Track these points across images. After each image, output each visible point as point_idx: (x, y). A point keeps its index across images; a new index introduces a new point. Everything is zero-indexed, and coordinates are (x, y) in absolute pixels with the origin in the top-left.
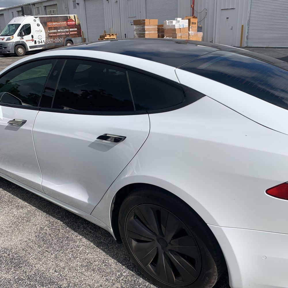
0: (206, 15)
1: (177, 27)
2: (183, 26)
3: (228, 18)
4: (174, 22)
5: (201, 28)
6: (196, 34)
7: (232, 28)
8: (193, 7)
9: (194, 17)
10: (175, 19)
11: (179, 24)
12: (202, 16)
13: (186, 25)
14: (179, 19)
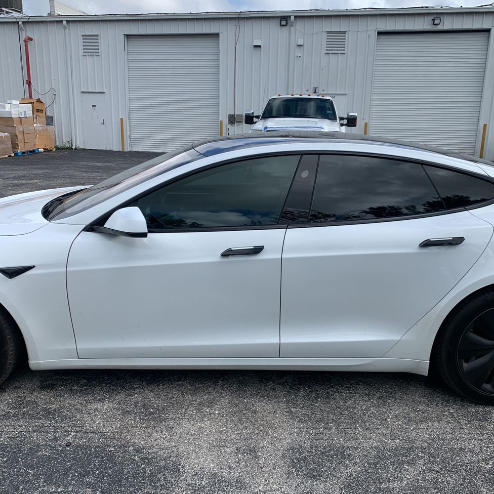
0: (55, 98)
1: (15, 115)
2: (25, 114)
3: (94, 106)
4: (8, 107)
5: (52, 118)
6: (45, 128)
7: (104, 121)
8: (29, 83)
9: (39, 101)
10: (9, 101)
11: (18, 111)
12: (47, 100)
13: (30, 113)
14: (16, 102)
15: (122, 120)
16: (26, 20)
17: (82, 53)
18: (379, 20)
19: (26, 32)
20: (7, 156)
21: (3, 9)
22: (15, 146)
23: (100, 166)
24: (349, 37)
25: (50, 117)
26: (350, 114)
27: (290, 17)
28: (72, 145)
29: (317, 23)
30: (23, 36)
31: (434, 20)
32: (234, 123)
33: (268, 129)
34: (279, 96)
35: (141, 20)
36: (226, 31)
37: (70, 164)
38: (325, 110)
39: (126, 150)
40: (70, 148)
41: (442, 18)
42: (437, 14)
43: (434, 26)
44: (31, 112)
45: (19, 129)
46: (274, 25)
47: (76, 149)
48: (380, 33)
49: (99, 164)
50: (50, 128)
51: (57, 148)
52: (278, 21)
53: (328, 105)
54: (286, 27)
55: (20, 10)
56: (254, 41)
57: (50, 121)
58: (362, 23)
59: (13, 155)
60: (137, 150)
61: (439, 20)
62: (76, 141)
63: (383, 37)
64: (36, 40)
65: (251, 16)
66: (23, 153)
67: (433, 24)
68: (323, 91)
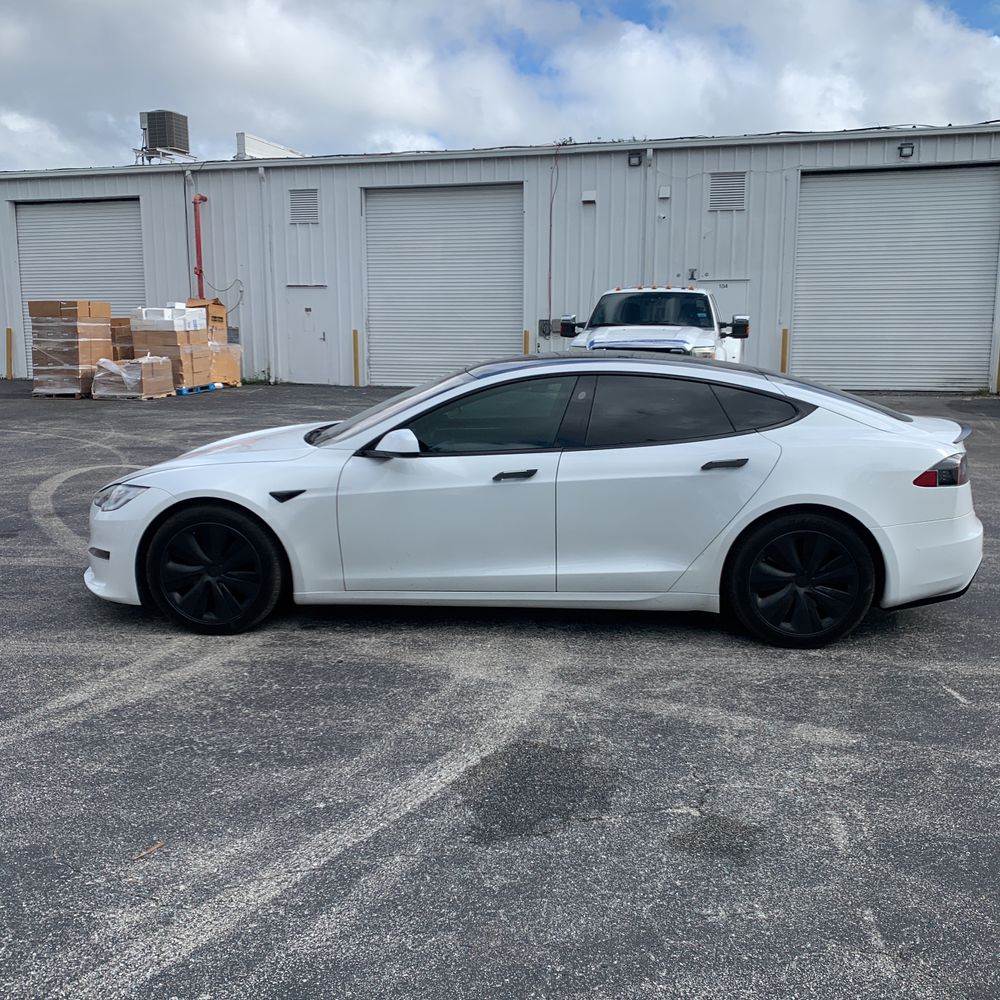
0: (241, 297)
1: (179, 327)
2: (195, 326)
3: (308, 310)
4: (168, 314)
5: (236, 331)
6: (225, 349)
7: (324, 334)
8: (200, 273)
9: (216, 302)
10: (169, 304)
11: (185, 320)
12: (229, 301)
13: (202, 324)
14: (180, 306)
15: (355, 332)
16: (198, 168)
17: (288, 220)
18: (803, 152)
19: (196, 189)
20: (164, 396)
21: (158, 149)
22: (178, 378)
23: (321, 411)
24: (751, 181)
25: (234, 330)
26: (737, 317)
27: (646, 150)
28: (269, 376)
29: (692, 159)
30: (193, 195)
31: (901, 149)
32: (549, 334)
33: (595, 345)
34: (618, 290)
35: (389, 163)
36: (535, 178)
37: (273, 407)
38: (693, 311)
39: (361, 385)
40: (266, 383)
41: (915, 144)
42: (907, 138)
43: (902, 159)
44: (205, 321)
45: (185, 350)
46: (618, 167)
47: (276, 384)
48: (805, 174)
49: (320, 408)
50: (234, 347)
51: (244, 382)
52: (625, 158)
53: (699, 304)
54: (638, 169)
55: (184, 150)
56: (584, 193)
57: (233, 336)
58: (773, 158)
59: (174, 393)
60: (380, 384)
61: (910, 149)
62: (276, 371)
63: (811, 180)
64: (212, 202)
65: (578, 151)
66: (191, 390)
67: (901, 156)
68: (707, 275)
